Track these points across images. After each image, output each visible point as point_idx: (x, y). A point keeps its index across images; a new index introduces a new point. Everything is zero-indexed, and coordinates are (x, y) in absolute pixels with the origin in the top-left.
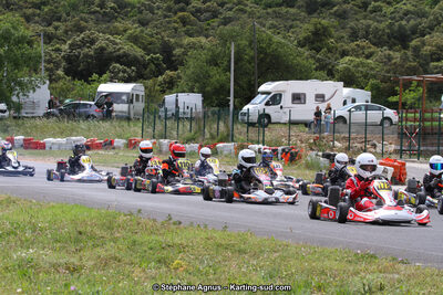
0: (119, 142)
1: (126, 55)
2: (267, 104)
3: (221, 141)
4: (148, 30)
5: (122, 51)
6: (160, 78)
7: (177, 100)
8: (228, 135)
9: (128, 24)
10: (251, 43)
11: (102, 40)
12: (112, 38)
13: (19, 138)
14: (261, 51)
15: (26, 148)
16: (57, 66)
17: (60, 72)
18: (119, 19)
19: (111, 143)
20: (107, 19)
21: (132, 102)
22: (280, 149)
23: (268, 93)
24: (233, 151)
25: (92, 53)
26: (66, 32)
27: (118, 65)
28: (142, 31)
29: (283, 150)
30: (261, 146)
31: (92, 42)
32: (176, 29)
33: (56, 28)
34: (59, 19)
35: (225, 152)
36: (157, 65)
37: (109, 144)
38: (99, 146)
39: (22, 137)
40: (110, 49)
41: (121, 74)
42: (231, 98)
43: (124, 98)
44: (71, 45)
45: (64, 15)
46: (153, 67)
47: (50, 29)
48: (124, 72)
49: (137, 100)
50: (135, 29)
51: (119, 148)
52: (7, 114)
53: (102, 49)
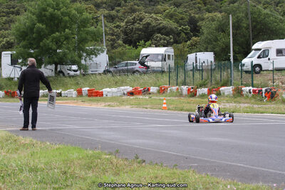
0: (153, 89)
1: (164, 28)
2: (259, 57)
3: (223, 86)
4: (180, 10)
5: (161, 25)
6: (189, 43)
7: (196, 57)
8: (228, 81)
9: (166, 6)
10: (247, 15)
11: (148, 18)
12: (154, 16)
13: (85, 89)
14: (254, 20)
15: (89, 96)
16: (118, 37)
17: (120, 42)
18: (160, 3)
19: (149, 90)
20: (153, 3)
21: (165, 60)
22: (264, 89)
23: (260, 50)
24: (232, 92)
25: (141, 27)
26: (124, 13)
27: (159, 35)
28: (175, 11)
29: (266, 90)
30: (251, 88)
31: (141, 20)
32: (199, 8)
33: (118, 11)
34: (119, 5)
35: (226, 94)
36: (186, 34)
37: (146, 91)
38: (139, 93)
39: (88, 88)
40: (154, 24)
41: (162, 41)
42: (232, 54)
43: (160, 57)
44: (127, 23)
45: (123, 2)
46: (183, 35)
47: (113, 13)
48: (164, 39)
49: (169, 58)
50: (170, 9)
51: (153, 93)
52: (78, 73)
53: (149, 24)
